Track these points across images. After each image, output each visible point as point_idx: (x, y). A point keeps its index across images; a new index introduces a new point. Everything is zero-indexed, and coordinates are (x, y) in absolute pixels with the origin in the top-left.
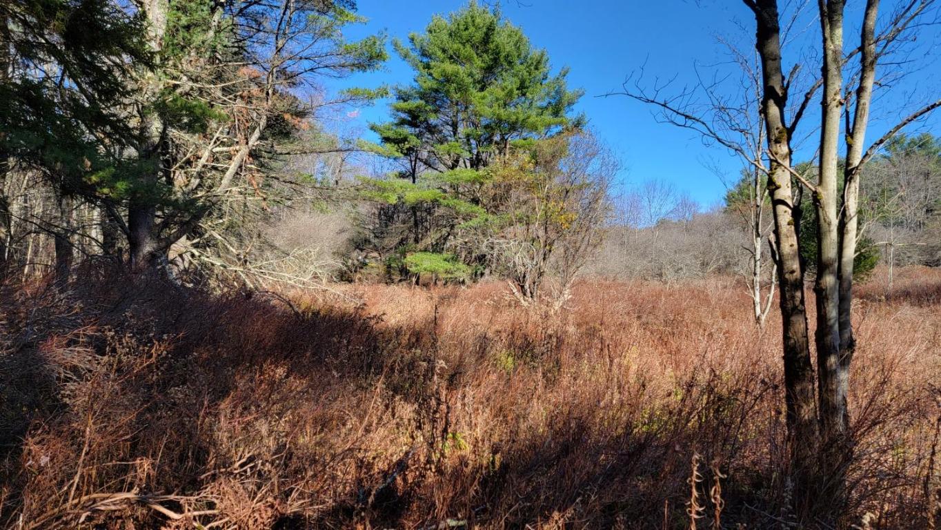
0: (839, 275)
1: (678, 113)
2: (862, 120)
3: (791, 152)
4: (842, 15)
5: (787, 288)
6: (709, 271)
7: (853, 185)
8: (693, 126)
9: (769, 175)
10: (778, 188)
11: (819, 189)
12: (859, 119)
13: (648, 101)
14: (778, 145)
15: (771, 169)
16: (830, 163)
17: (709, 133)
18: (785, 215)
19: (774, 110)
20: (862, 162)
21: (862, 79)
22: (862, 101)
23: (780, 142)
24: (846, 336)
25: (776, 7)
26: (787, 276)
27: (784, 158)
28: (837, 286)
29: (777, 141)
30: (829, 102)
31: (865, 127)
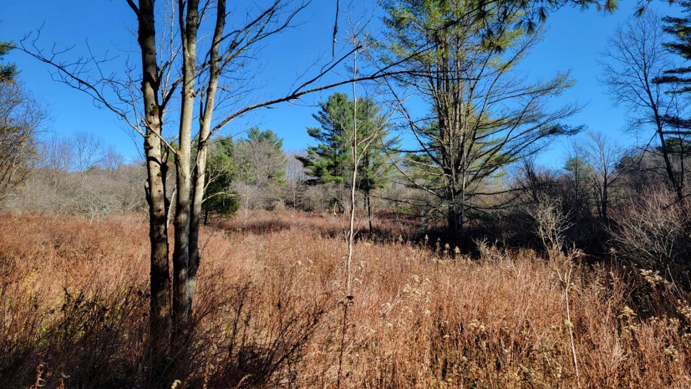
0: (192, 214)
1: (72, 77)
2: (209, 110)
3: (161, 124)
4: (196, 35)
5: (155, 222)
6: (129, 209)
7: (202, 153)
8: (87, 90)
9: (145, 138)
10: (151, 148)
11: (179, 153)
12: (207, 109)
13: (45, 60)
14: (152, 117)
15: (147, 134)
16: (186, 134)
17: (99, 98)
18: (156, 170)
19: (150, 90)
20: (208, 138)
21: (210, 83)
22: (210, 98)
23: (153, 115)
24: (195, 255)
25: (153, 16)
26: (155, 213)
27: (156, 127)
28: (189, 221)
29: (152, 114)
30: (186, 93)
31: (211, 115)
